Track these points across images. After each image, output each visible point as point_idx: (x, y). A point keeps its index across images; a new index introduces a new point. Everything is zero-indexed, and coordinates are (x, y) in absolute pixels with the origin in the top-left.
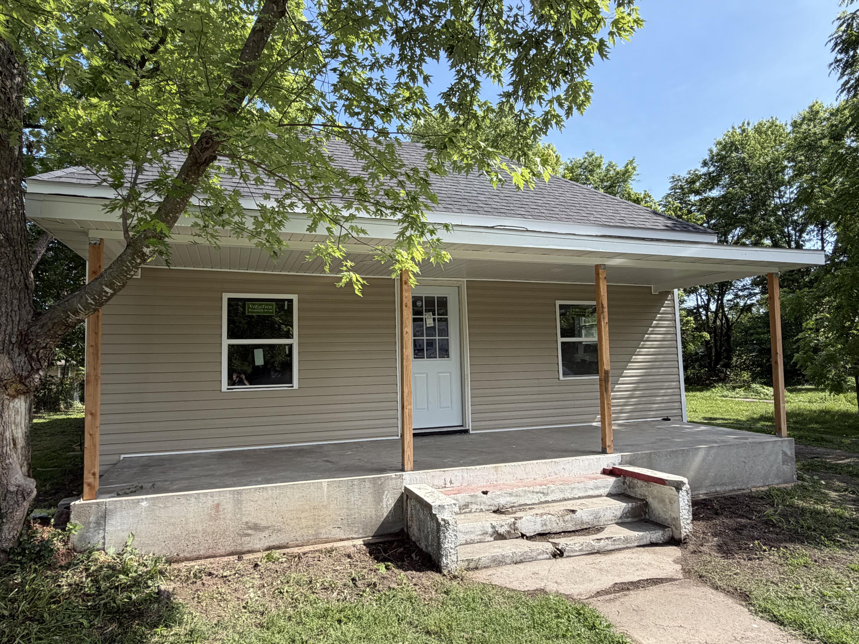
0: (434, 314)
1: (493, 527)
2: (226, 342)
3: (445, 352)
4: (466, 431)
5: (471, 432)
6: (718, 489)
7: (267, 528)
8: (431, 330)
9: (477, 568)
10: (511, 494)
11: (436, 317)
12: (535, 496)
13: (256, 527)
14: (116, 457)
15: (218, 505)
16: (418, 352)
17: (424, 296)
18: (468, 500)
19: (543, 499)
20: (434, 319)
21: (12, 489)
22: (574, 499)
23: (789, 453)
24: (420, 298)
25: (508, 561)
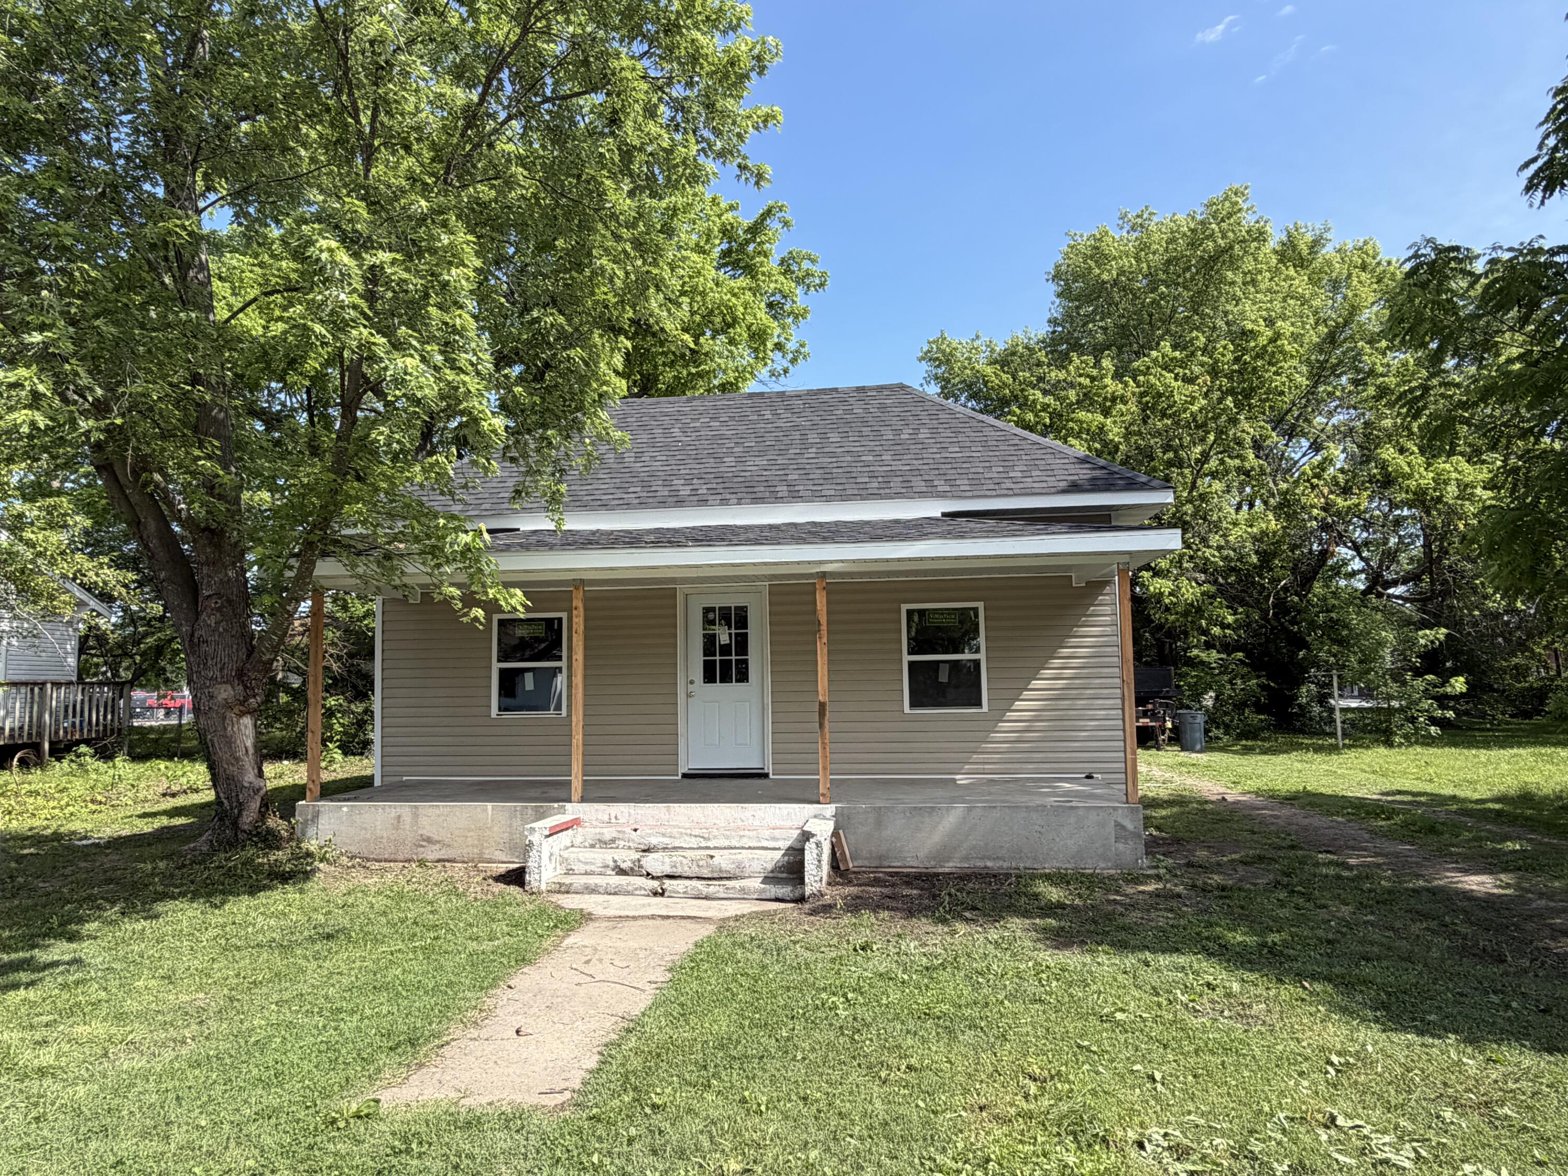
0: (730, 628)
1: (615, 861)
2: (496, 666)
3: (743, 677)
4: (766, 776)
5: (771, 776)
6: (989, 864)
7: (438, 842)
8: (725, 650)
9: (568, 892)
10: (664, 835)
11: (733, 631)
12: (693, 839)
13: (429, 840)
14: (398, 779)
15: (399, 817)
16: (709, 677)
17: (717, 606)
18: (615, 835)
19: (703, 844)
20: (730, 634)
21: (246, 784)
22: (743, 848)
23: (1130, 826)
24: (713, 609)
25: (601, 890)
